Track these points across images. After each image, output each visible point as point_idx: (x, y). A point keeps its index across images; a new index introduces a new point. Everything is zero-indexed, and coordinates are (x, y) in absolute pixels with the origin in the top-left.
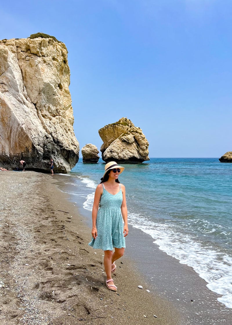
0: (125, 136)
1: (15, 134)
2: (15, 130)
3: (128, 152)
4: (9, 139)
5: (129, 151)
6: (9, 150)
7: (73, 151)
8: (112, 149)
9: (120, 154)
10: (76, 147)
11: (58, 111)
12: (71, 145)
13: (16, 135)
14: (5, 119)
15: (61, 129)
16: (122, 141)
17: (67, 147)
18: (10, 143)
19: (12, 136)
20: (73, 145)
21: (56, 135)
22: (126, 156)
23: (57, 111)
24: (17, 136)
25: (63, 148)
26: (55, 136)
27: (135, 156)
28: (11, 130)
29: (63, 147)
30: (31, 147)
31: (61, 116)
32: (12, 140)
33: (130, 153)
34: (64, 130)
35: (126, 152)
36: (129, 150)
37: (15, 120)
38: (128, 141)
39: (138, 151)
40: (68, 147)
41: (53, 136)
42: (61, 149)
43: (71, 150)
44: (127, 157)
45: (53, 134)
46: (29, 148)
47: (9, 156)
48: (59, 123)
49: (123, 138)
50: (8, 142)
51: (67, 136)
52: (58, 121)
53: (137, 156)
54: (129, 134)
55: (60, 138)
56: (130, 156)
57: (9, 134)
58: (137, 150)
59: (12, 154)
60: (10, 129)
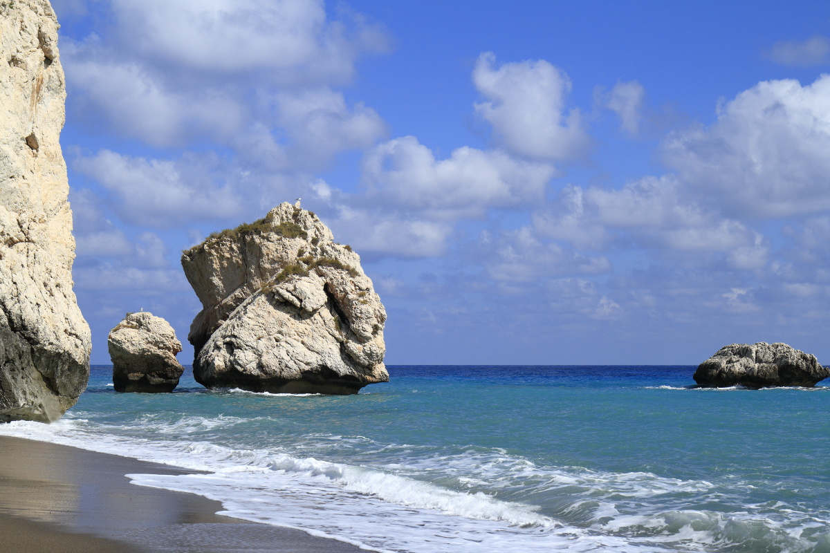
0: (289, 281)
3: (301, 349)
5: (303, 343)
7: (69, 355)
8: (235, 337)
9: (265, 359)
10: (79, 342)
11: (25, 226)
12: (63, 336)
15: (34, 285)
16: (278, 301)
17: (51, 344)
20: (71, 334)
21: (17, 306)
22: (291, 364)
23: (21, 227)
25: (39, 346)
26: (15, 310)
27: (329, 365)
29: (38, 343)
31: (33, 242)
33: (308, 353)
34: (43, 286)
35: (291, 349)
36: (305, 339)
38: (301, 301)
39: (342, 343)
40: (55, 342)
41: (8, 308)
42: (32, 349)
43: (62, 352)
44: (294, 369)
45: (9, 304)
48: (25, 265)
49: (281, 291)
51: (53, 306)
52: (23, 259)
53: (336, 362)
54: (306, 275)
55: (30, 316)
56: (307, 364)
58: (337, 340)
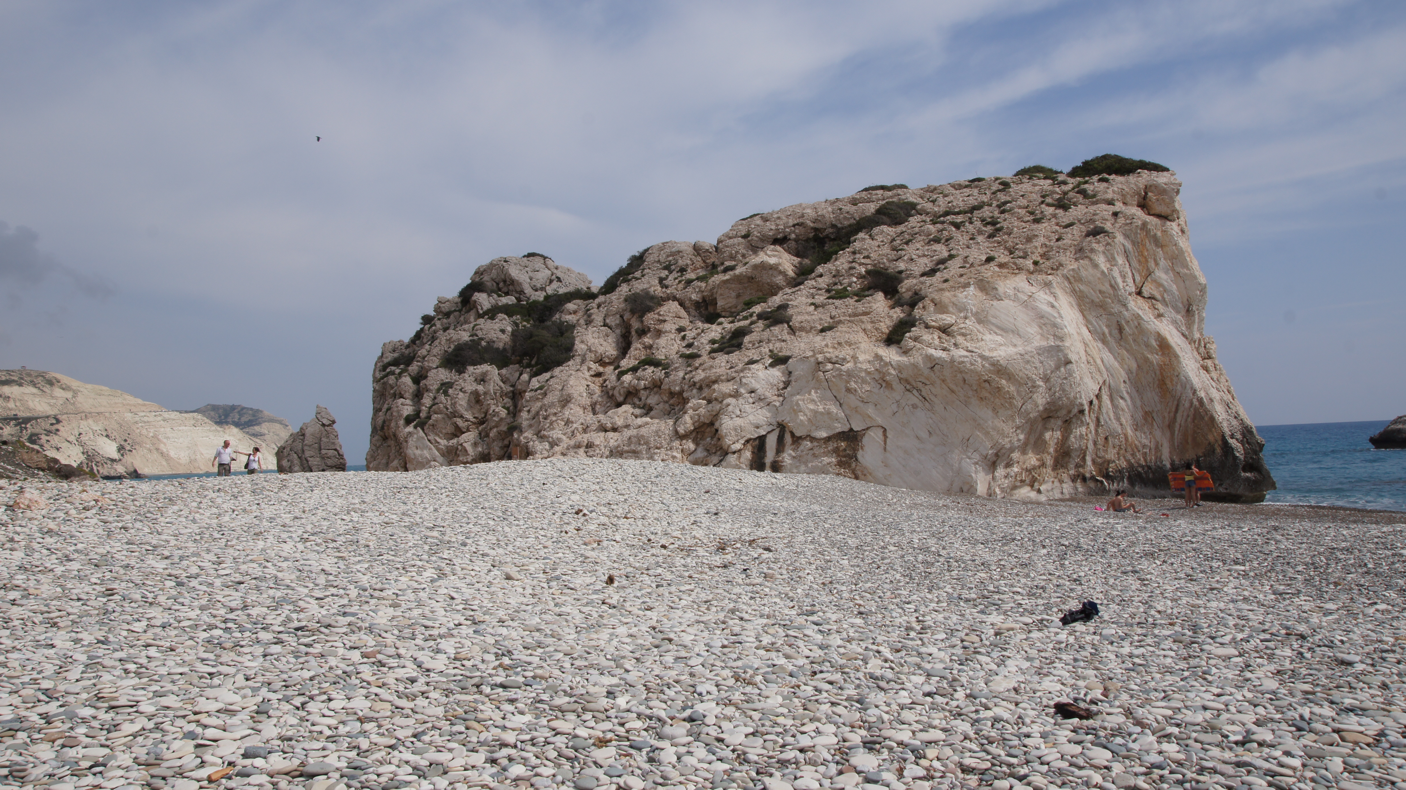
1: (1185, 414)
2: (1187, 404)
4: (1171, 426)
6: (1170, 452)
13: (1188, 416)
14: (1168, 382)
18: (1172, 434)
19: (1179, 419)
24: (1189, 419)
28: (1178, 405)
30: (1220, 442)
32: (1177, 429)
37: (1188, 380)
46: (1216, 445)
47: (1168, 466)
50: (1168, 434)
57: (1172, 414)
59: (1177, 462)
60: (1175, 403)
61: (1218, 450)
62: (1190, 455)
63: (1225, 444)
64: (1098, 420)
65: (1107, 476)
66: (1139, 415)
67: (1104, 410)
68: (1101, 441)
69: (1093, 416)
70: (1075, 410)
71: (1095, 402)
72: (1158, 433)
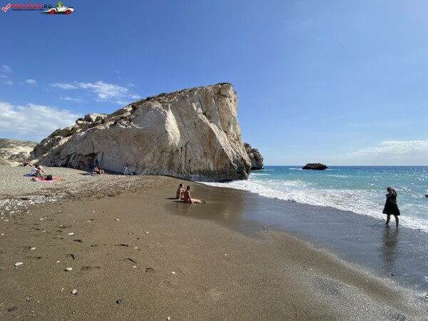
1: (218, 154)
2: (218, 151)
6: (213, 166)
14: (212, 143)
18: (214, 160)
19: (216, 155)
24: (219, 156)
45: (240, 154)
46: (228, 164)
47: (213, 170)
50: (212, 161)
57: (214, 154)
59: (215, 169)
60: (215, 150)
61: (228, 166)
62: (220, 167)
63: (231, 164)
64: (186, 153)
65: (191, 173)
66: (202, 154)
67: (188, 151)
68: (187, 161)
69: (184, 152)
70: (175, 150)
71: (184, 148)
72: (209, 160)
